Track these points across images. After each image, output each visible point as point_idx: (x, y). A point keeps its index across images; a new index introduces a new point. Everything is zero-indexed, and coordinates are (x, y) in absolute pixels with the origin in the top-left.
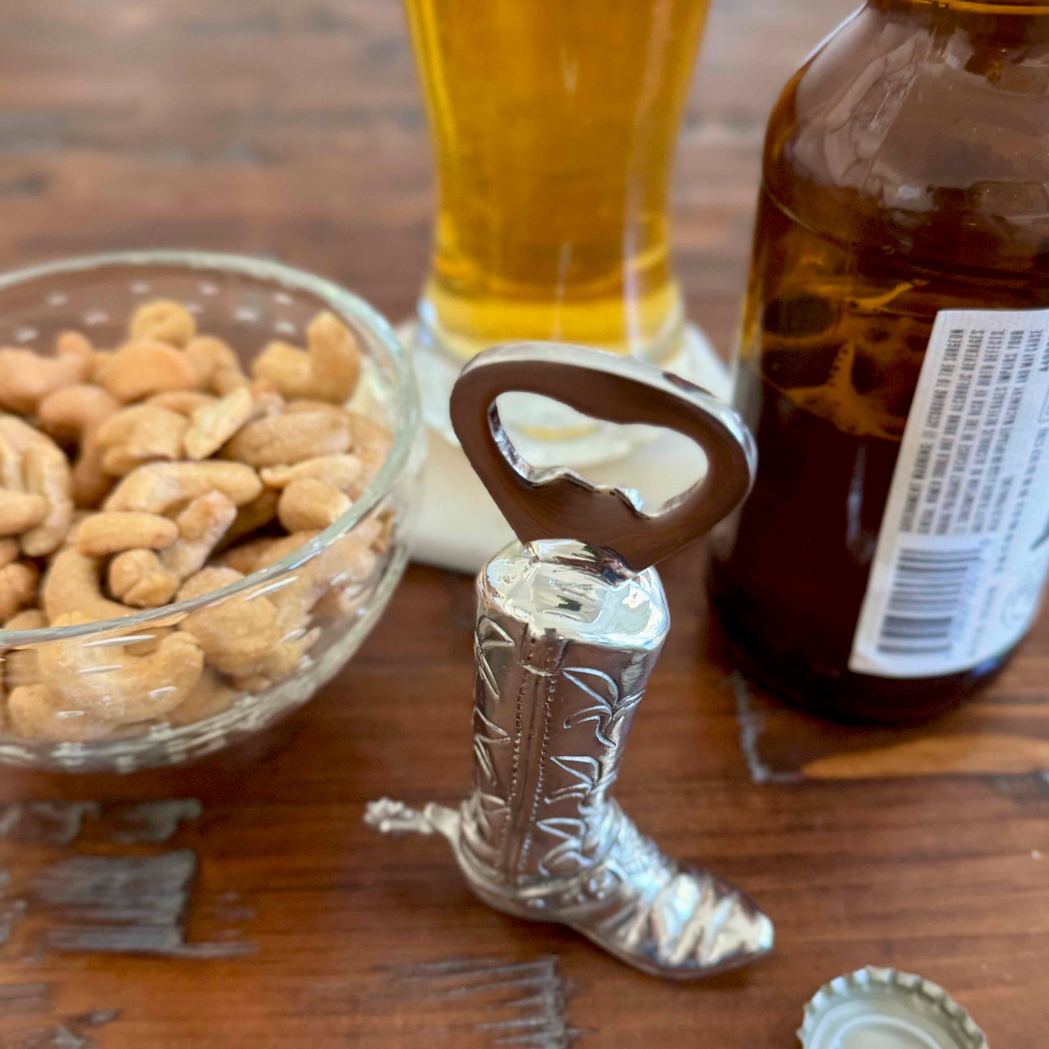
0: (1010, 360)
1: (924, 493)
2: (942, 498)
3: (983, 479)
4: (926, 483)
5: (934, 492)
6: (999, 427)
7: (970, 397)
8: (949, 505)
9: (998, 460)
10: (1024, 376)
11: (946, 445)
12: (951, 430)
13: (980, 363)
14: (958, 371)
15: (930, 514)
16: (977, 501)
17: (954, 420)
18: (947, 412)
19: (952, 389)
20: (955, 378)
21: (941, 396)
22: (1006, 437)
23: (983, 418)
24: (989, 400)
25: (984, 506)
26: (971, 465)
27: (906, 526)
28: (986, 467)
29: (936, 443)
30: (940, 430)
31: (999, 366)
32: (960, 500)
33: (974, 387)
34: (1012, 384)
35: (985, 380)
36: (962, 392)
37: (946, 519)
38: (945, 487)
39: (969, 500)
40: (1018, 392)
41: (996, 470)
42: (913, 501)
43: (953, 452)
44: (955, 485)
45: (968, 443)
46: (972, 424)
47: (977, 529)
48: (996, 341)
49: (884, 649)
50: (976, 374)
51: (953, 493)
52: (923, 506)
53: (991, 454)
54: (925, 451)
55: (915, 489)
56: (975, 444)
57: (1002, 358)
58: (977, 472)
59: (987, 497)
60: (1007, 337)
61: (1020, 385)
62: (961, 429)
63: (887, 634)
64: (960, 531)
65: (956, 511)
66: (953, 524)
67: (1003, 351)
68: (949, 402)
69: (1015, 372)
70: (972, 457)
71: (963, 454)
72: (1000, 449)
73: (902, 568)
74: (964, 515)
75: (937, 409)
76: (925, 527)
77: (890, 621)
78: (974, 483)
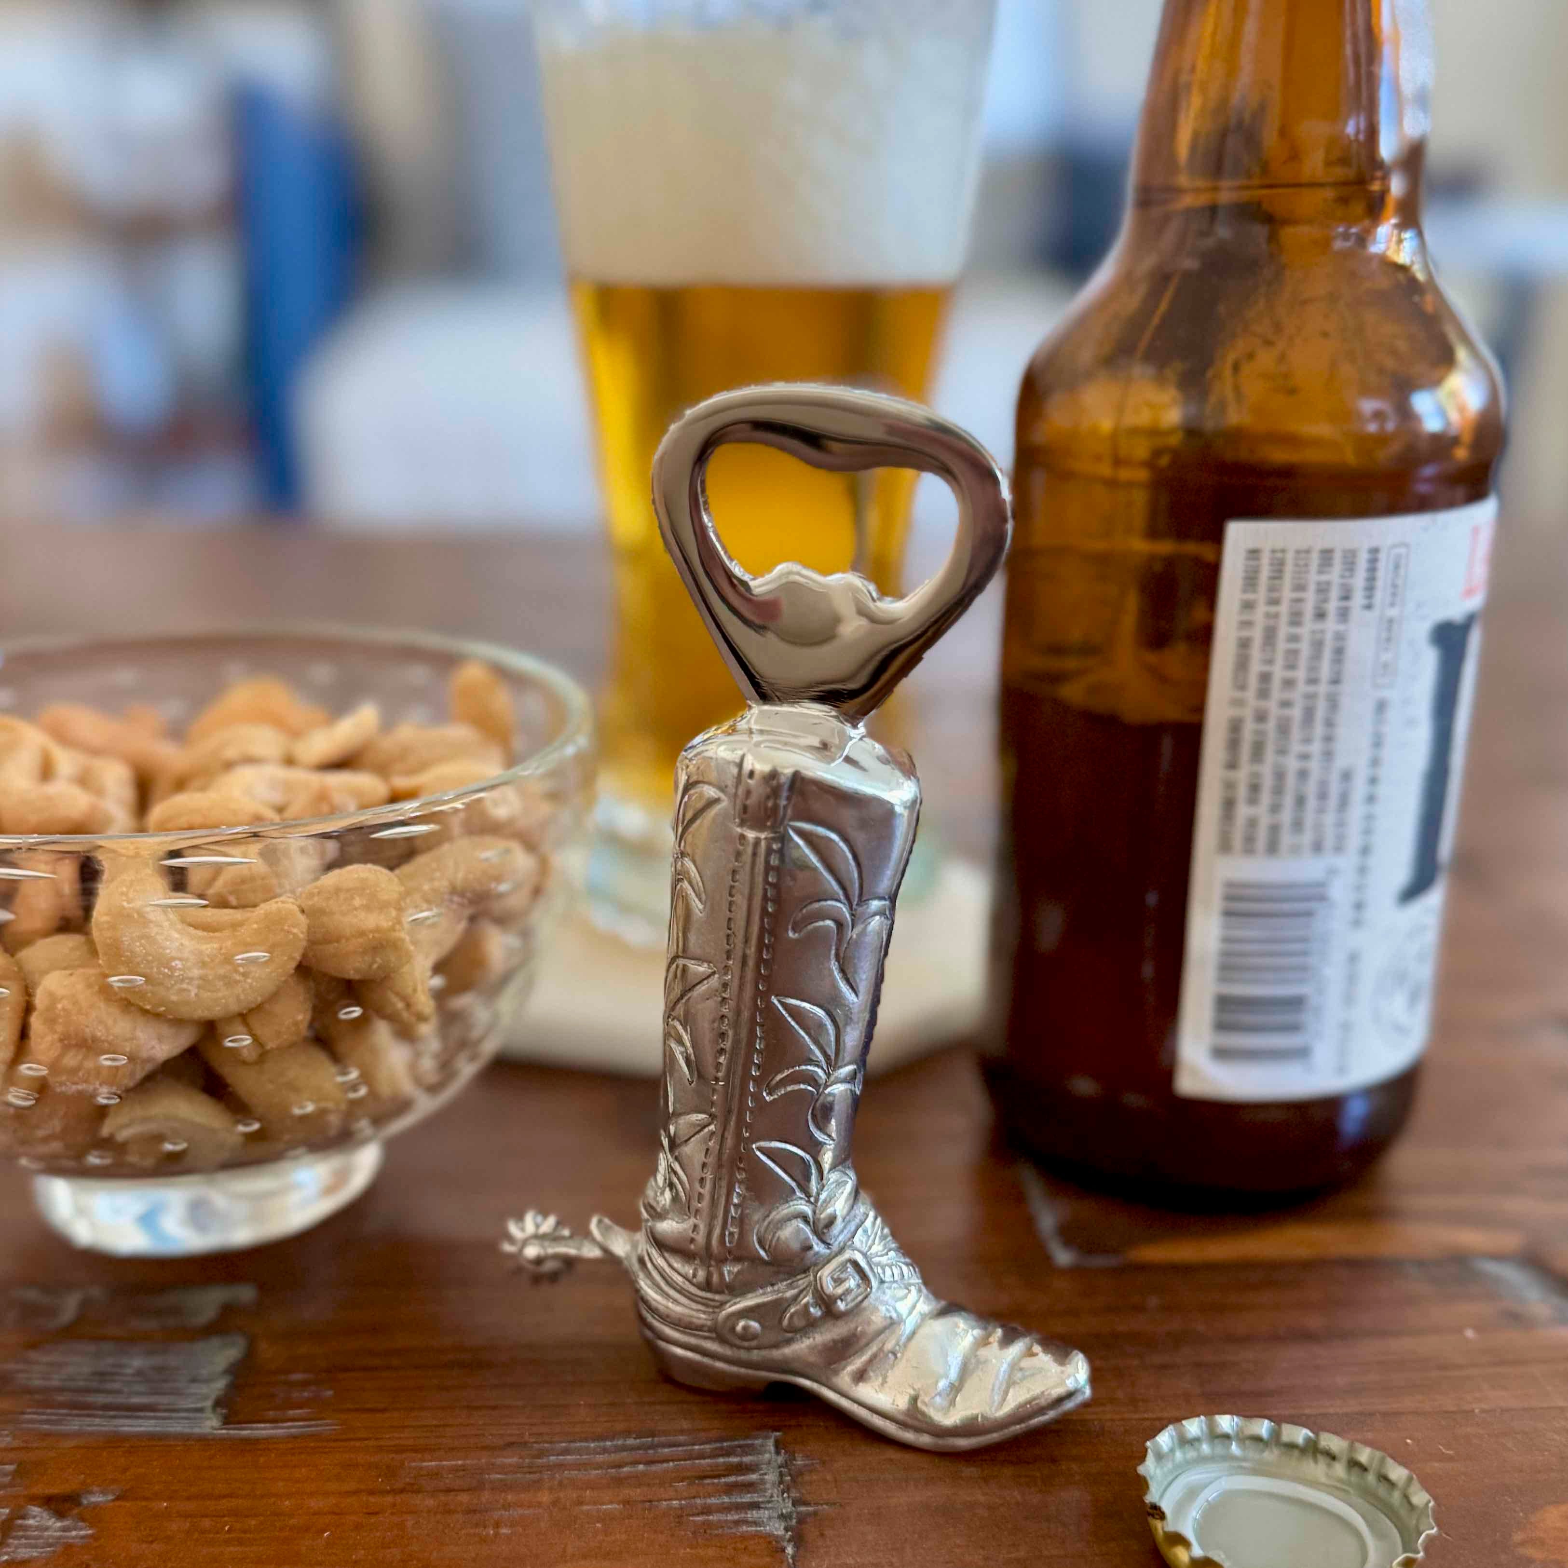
0: (1323, 590)
1: (1242, 792)
2: (1266, 797)
3: (1314, 766)
4: (1242, 776)
5: (1255, 788)
6: (1323, 689)
7: (1282, 645)
8: (1275, 808)
9: (1328, 739)
10: (1344, 615)
11: (1261, 717)
12: (1264, 694)
13: (1287, 594)
14: (1262, 609)
15: (1252, 823)
16: (1312, 803)
17: (1265, 678)
18: (1256, 667)
19: (1257, 634)
20: (1259, 615)
21: (1244, 644)
22: (1333, 703)
23: (1301, 674)
24: (1305, 648)
25: (1321, 811)
26: (1296, 747)
27: (1225, 846)
28: (1316, 748)
29: (1248, 714)
30: (1250, 694)
31: (1310, 597)
32: (1288, 800)
33: (1284, 630)
34: (1331, 625)
35: (1296, 619)
36: (1270, 635)
37: (1275, 830)
38: (1268, 782)
39: (1300, 801)
40: (1340, 637)
41: (1328, 755)
42: (1229, 805)
43: (1271, 726)
44: (1280, 775)
45: (1287, 712)
46: (1289, 683)
47: (1318, 847)
48: (1302, 563)
49: (1221, 1054)
50: (1284, 609)
51: (1278, 790)
52: (1243, 811)
53: (1319, 729)
54: (1235, 727)
55: (1230, 786)
56: (1296, 713)
57: (1312, 587)
58: (1305, 757)
59: (1323, 796)
60: (1315, 559)
61: (1341, 627)
62: (1277, 692)
63: (1221, 1026)
64: (1296, 850)
65: (1286, 817)
66: (1286, 839)
67: (1313, 578)
68: (1256, 653)
69: (1333, 605)
70: (1296, 733)
71: (1284, 729)
72: (1329, 723)
73: (1228, 913)
74: (1298, 825)
75: (1242, 664)
76: (1249, 847)
77: (1224, 1003)
78: (1303, 775)
